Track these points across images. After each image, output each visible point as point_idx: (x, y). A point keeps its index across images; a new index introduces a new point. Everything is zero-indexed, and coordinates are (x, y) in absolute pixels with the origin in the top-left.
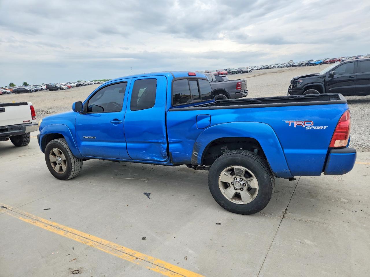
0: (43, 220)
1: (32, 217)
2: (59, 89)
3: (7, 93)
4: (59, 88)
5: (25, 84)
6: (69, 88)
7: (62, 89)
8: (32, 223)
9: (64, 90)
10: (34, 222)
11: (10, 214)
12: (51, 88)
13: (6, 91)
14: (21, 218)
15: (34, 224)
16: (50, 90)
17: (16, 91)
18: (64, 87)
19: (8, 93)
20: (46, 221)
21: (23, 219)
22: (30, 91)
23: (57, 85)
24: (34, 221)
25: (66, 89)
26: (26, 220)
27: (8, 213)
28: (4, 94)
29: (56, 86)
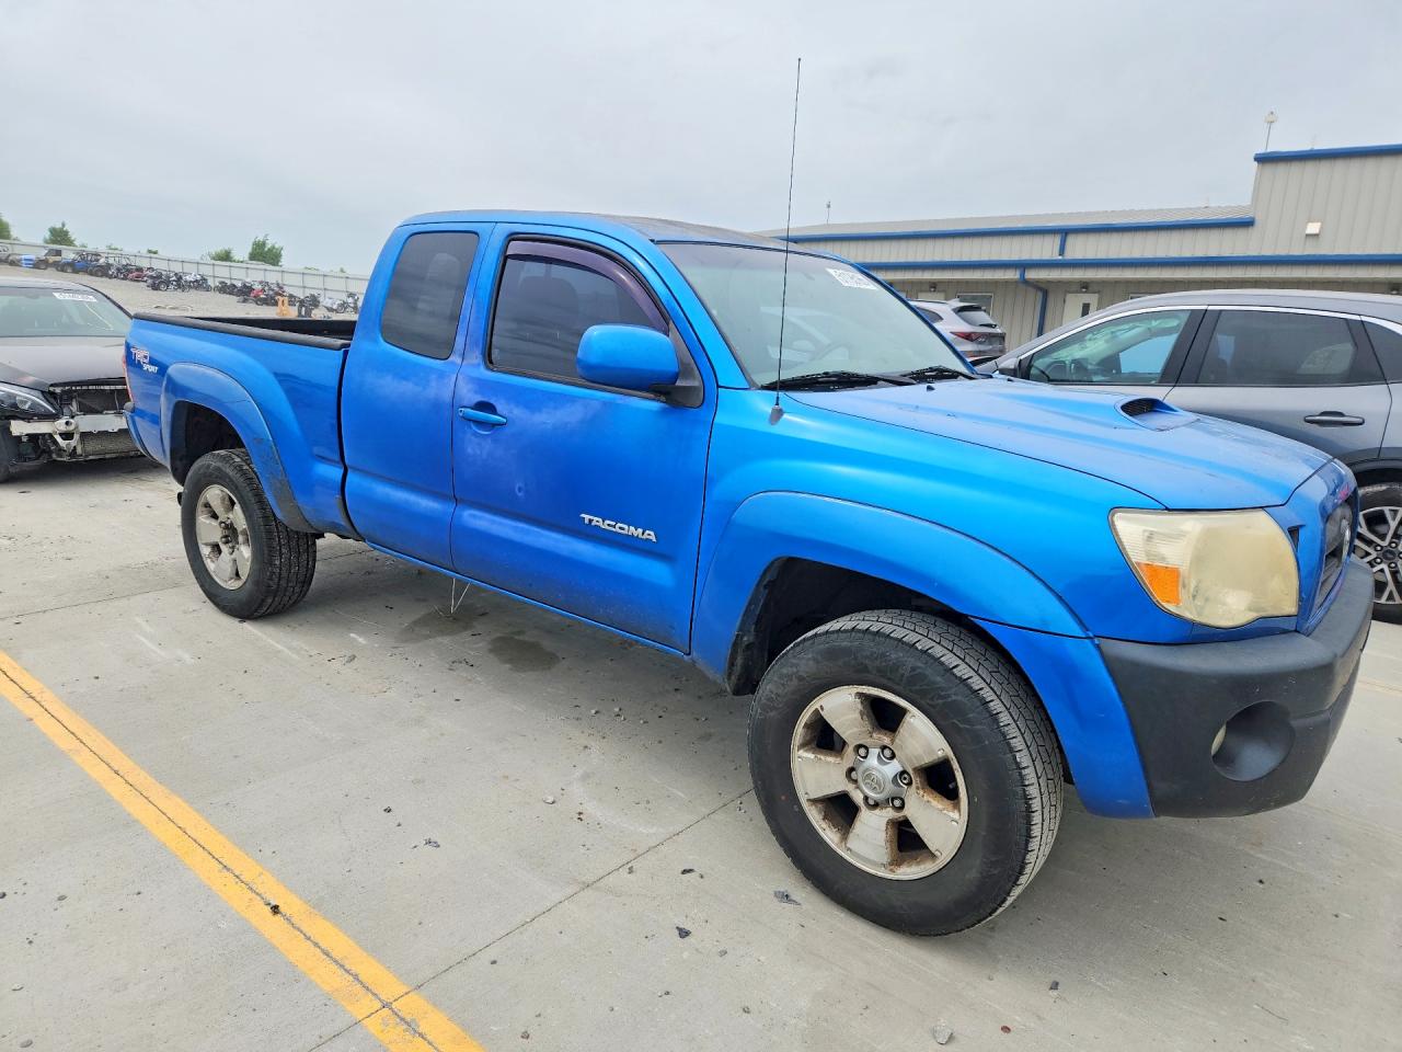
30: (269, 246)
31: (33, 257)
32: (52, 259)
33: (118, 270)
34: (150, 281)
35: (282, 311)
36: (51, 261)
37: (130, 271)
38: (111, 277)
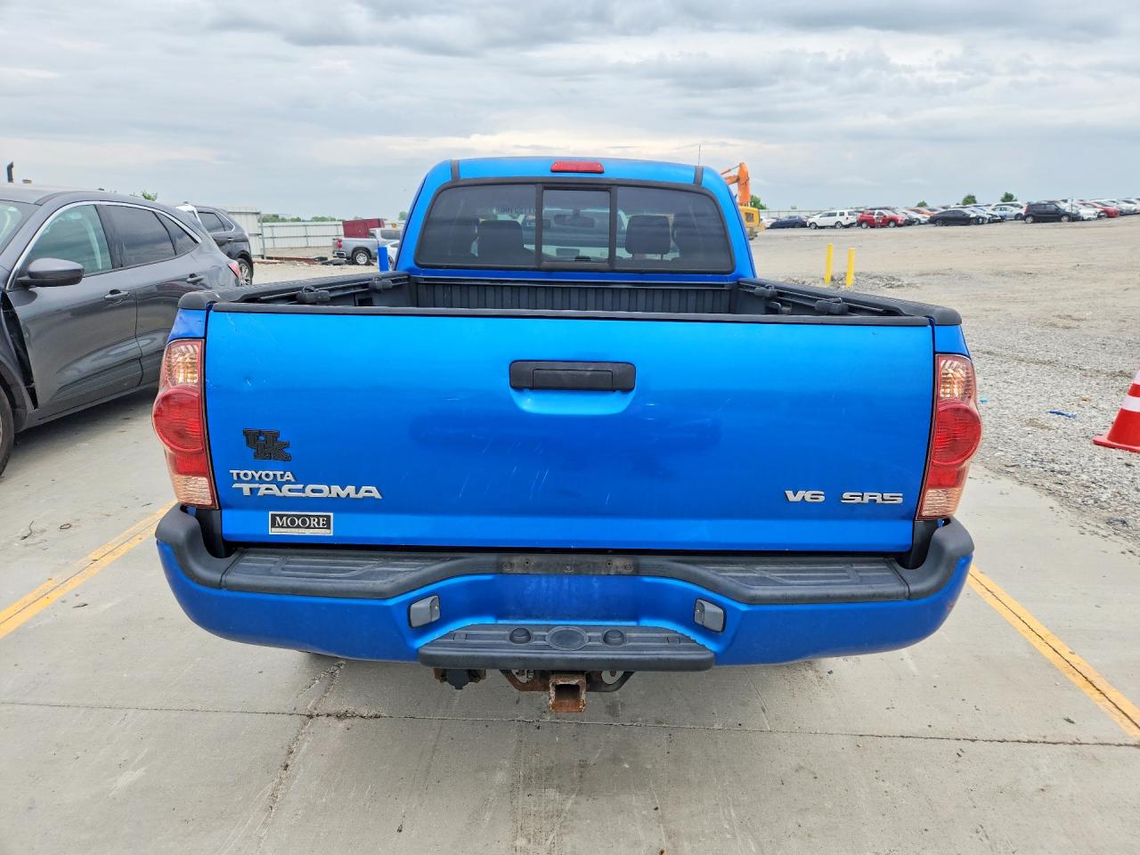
2: (1065, 218)
3: (917, 222)
4: (1067, 214)
5: (970, 200)
6: (1110, 215)
7: (1074, 218)
9: (1083, 223)
12: (1044, 214)
13: (919, 216)
16: (1034, 222)
17: (939, 219)
18: (1085, 212)
19: (920, 224)
22: (977, 221)
23: (1063, 206)
25: (1089, 220)
28: (909, 225)
29: (1058, 209)
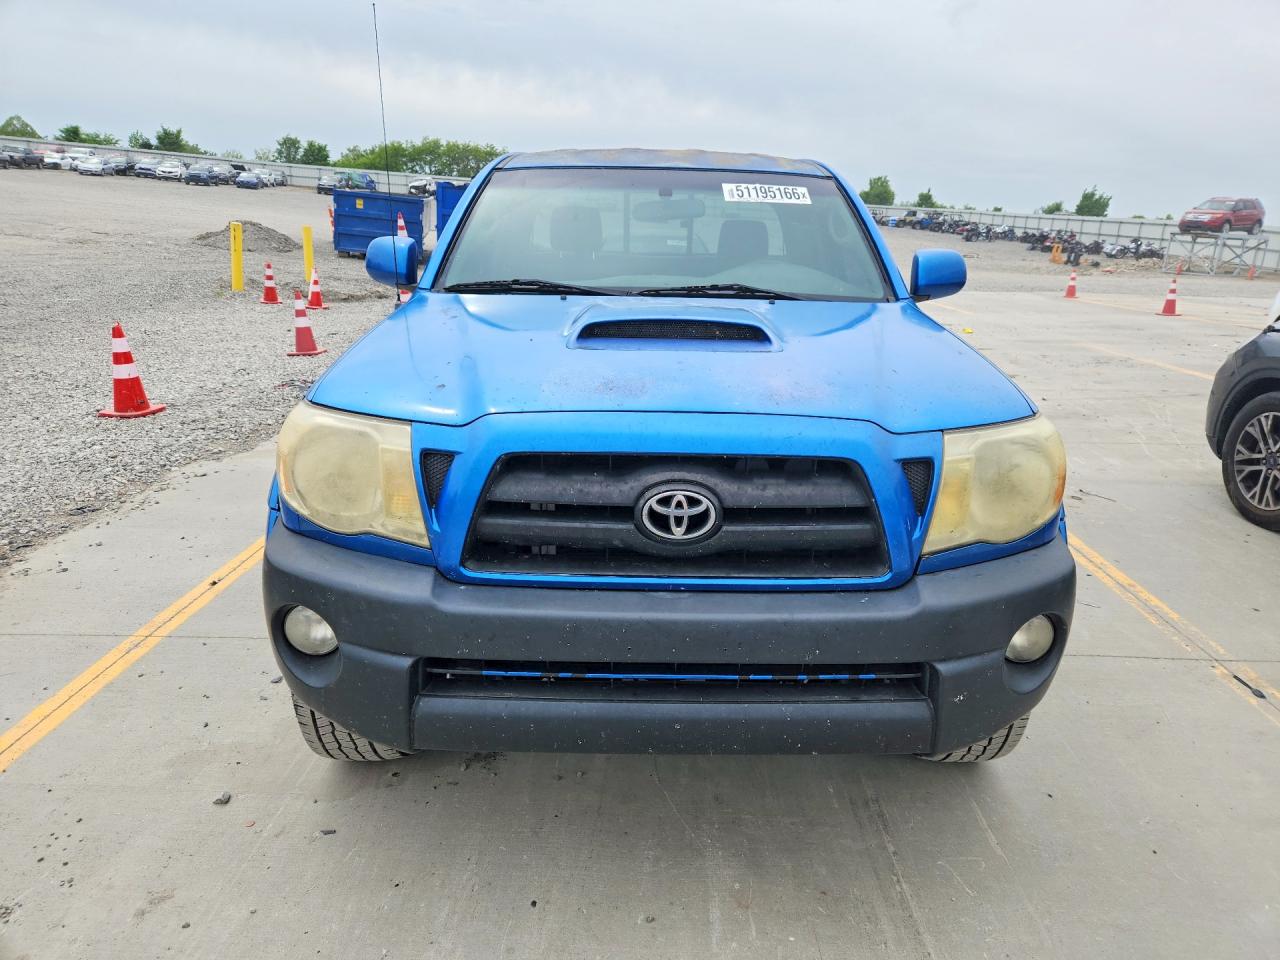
0: (1107, 580)
1: (1136, 601)
8: (1139, 588)
10: (1133, 586)
11: (1211, 643)
14: (1174, 616)
15: (1132, 582)
20: (1100, 574)
21: (1166, 609)
24: (1132, 589)
26: (1154, 601)
27: (1222, 651)
30: (1097, 197)
31: (896, 218)
32: (909, 219)
33: (950, 225)
34: (965, 233)
35: (1054, 257)
36: (908, 221)
37: (958, 226)
38: (943, 232)
